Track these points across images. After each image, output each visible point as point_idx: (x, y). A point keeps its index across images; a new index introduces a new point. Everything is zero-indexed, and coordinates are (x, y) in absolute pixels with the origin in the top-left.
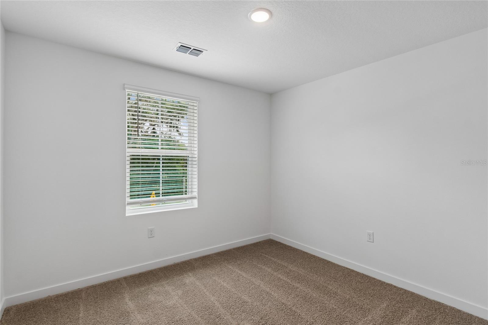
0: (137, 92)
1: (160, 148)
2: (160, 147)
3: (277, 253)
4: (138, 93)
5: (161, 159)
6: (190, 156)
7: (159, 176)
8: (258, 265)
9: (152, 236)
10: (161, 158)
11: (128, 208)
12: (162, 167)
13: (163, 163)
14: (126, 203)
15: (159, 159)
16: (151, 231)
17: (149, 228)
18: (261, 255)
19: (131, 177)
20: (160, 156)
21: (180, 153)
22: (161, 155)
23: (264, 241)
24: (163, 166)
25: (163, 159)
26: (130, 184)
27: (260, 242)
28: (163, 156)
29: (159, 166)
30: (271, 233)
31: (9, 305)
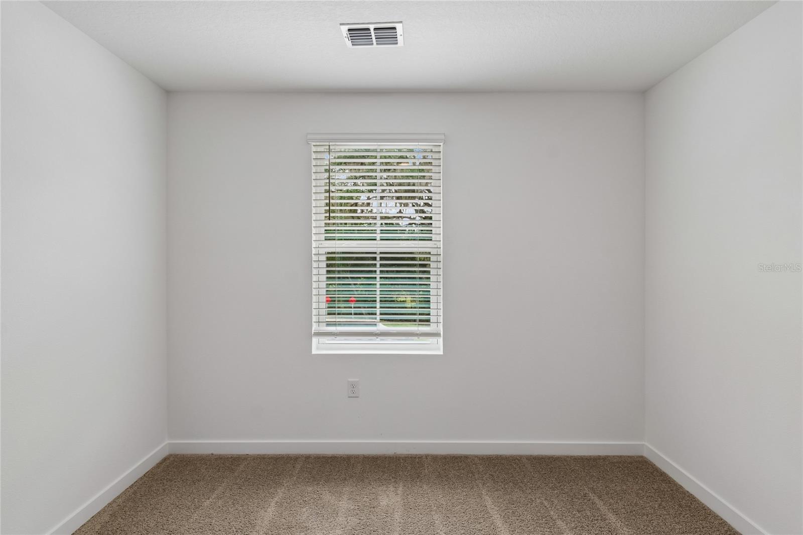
0: (328, 144)
1: (378, 238)
2: (378, 236)
3: (636, 504)
4: (329, 146)
5: (378, 259)
6: (433, 251)
7: (375, 289)
8: (559, 522)
9: (353, 395)
10: (378, 257)
11: (315, 340)
12: (379, 273)
13: (381, 265)
14: (313, 332)
15: (375, 259)
16: (353, 386)
17: (349, 380)
18: (585, 495)
19: (328, 289)
20: (375, 253)
21: (413, 246)
22: (378, 251)
23: (621, 457)
24: (381, 271)
25: (381, 259)
26: (327, 301)
27: (605, 458)
28: (381, 253)
29: (375, 271)
30: (646, 444)
31: (172, 453)
